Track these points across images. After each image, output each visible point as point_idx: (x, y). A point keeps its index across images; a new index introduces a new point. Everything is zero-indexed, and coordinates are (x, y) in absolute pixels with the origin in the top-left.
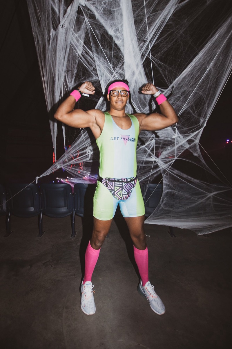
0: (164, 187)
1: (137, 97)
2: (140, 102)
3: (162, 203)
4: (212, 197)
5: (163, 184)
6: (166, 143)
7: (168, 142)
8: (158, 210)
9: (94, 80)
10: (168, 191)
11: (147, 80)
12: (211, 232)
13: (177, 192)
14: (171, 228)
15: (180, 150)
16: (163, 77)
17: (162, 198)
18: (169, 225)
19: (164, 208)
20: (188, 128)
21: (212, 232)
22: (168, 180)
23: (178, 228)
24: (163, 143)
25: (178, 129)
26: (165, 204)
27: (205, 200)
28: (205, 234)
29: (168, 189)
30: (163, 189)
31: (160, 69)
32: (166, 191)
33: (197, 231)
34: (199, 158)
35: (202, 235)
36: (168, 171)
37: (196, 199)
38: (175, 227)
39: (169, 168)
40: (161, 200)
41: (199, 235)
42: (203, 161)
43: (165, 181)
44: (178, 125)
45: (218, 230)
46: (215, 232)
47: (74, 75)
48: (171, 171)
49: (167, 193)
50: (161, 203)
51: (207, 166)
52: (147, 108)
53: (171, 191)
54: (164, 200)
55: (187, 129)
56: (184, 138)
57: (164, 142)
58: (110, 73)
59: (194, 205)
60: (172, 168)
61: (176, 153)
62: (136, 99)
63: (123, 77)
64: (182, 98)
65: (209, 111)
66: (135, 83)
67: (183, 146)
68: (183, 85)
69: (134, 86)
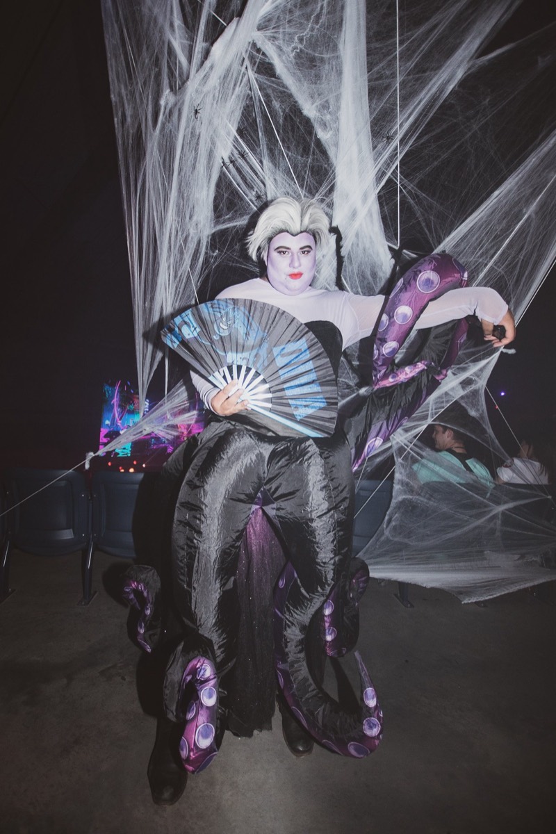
0: (397, 487)
1: (356, 271)
2: (361, 282)
3: (387, 527)
4: (500, 516)
5: (395, 481)
8: (378, 543)
10: (404, 497)
11: (385, 231)
12: (491, 597)
13: (426, 500)
14: (402, 586)
15: (443, 402)
16: (422, 227)
17: (388, 513)
18: (399, 580)
19: (391, 538)
20: (465, 352)
21: (495, 596)
22: (408, 472)
23: (418, 586)
26: (395, 528)
27: (485, 521)
28: (480, 602)
29: (405, 492)
30: (394, 494)
31: (416, 207)
32: (400, 498)
33: (461, 593)
34: (481, 422)
35: (472, 603)
36: (409, 449)
37: (466, 518)
38: (413, 583)
39: (411, 443)
40: (387, 518)
41: (466, 602)
42: (490, 431)
43: (401, 473)
45: (506, 592)
46: (501, 596)
48: (415, 452)
49: (403, 502)
50: (385, 526)
51: (497, 441)
53: (411, 497)
54: (393, 518)
55: (462, 352)
56: (454, 374)
59: (459, 532)
60: (419, 444)
61: (432, 410)
62: (353, 274)
65: (517, 313)
66: (356, 236)
67: (451, 393)
68: (465, 249)
69: (352, 244)
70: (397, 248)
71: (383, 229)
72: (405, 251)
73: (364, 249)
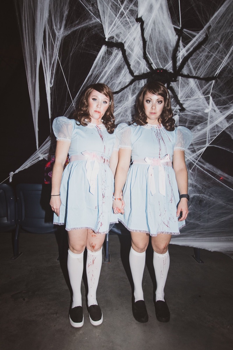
1: (155, 48)
2: (159, 54)
6: (195, 120)
7: (197, 119)
9: (93, 23)
11: (171, 18)
15: (214, 132)
16: (194, 11)
20: (228, 97)
25: (213, 98)
36: (195, 164)
44: (214, 92)
48: (199, 166)
52: (169, 64)
55: (226, 97)
56: (221, 112)
57: (192, 120)
61: (208, 137)
62: (154, 50)
63: (136, 15)
64: (221, 46)
66: (153, 24)
67: (219, 125)
68: (224, 24)
69: (152, 30)
70: (179, 28)
71: (170, 17)
72: (185, 30)
73: (159, 33)
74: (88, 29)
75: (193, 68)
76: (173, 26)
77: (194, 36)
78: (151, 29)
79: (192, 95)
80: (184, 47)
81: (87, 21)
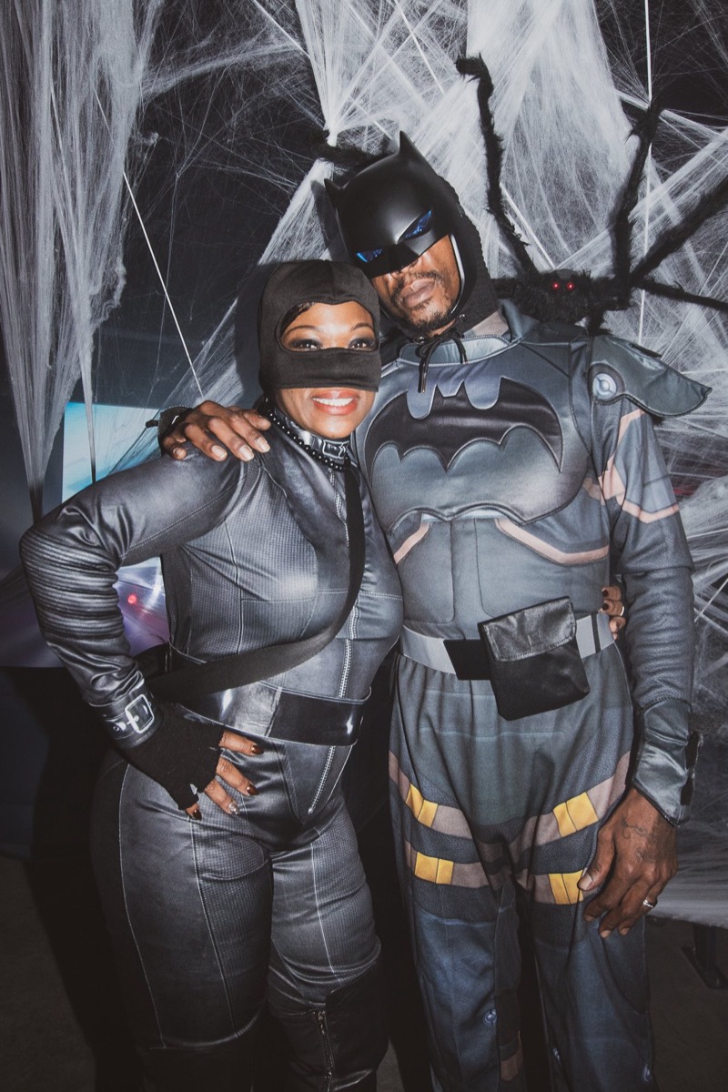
1: (539, 173)
2: (555, 200)
6: (703, 454)
7: (714, 452)
9: (272, 56)
11: (611, 62)
14: (703, 934)
16: (711, 44)
24: (686, 454)
36: (701, 614)
47: (148, 22)
48: (717, 621)
52: (600, 241)
57: (692, 451)
58: (376, 13)
62: (533, 180)
63: (457, 44)
66: (533, 79)
69: (524, 101)
70: (645, 106)
71: (605, 57)
72: (667, 113)
73: (558, 113)
74: (254, 79)
75: (700, 260)
76: (616, 95)
77: (704, 141)
78: (521, 98)
79: (694, 362)
80: (664, 177)
81: (249, 43)
